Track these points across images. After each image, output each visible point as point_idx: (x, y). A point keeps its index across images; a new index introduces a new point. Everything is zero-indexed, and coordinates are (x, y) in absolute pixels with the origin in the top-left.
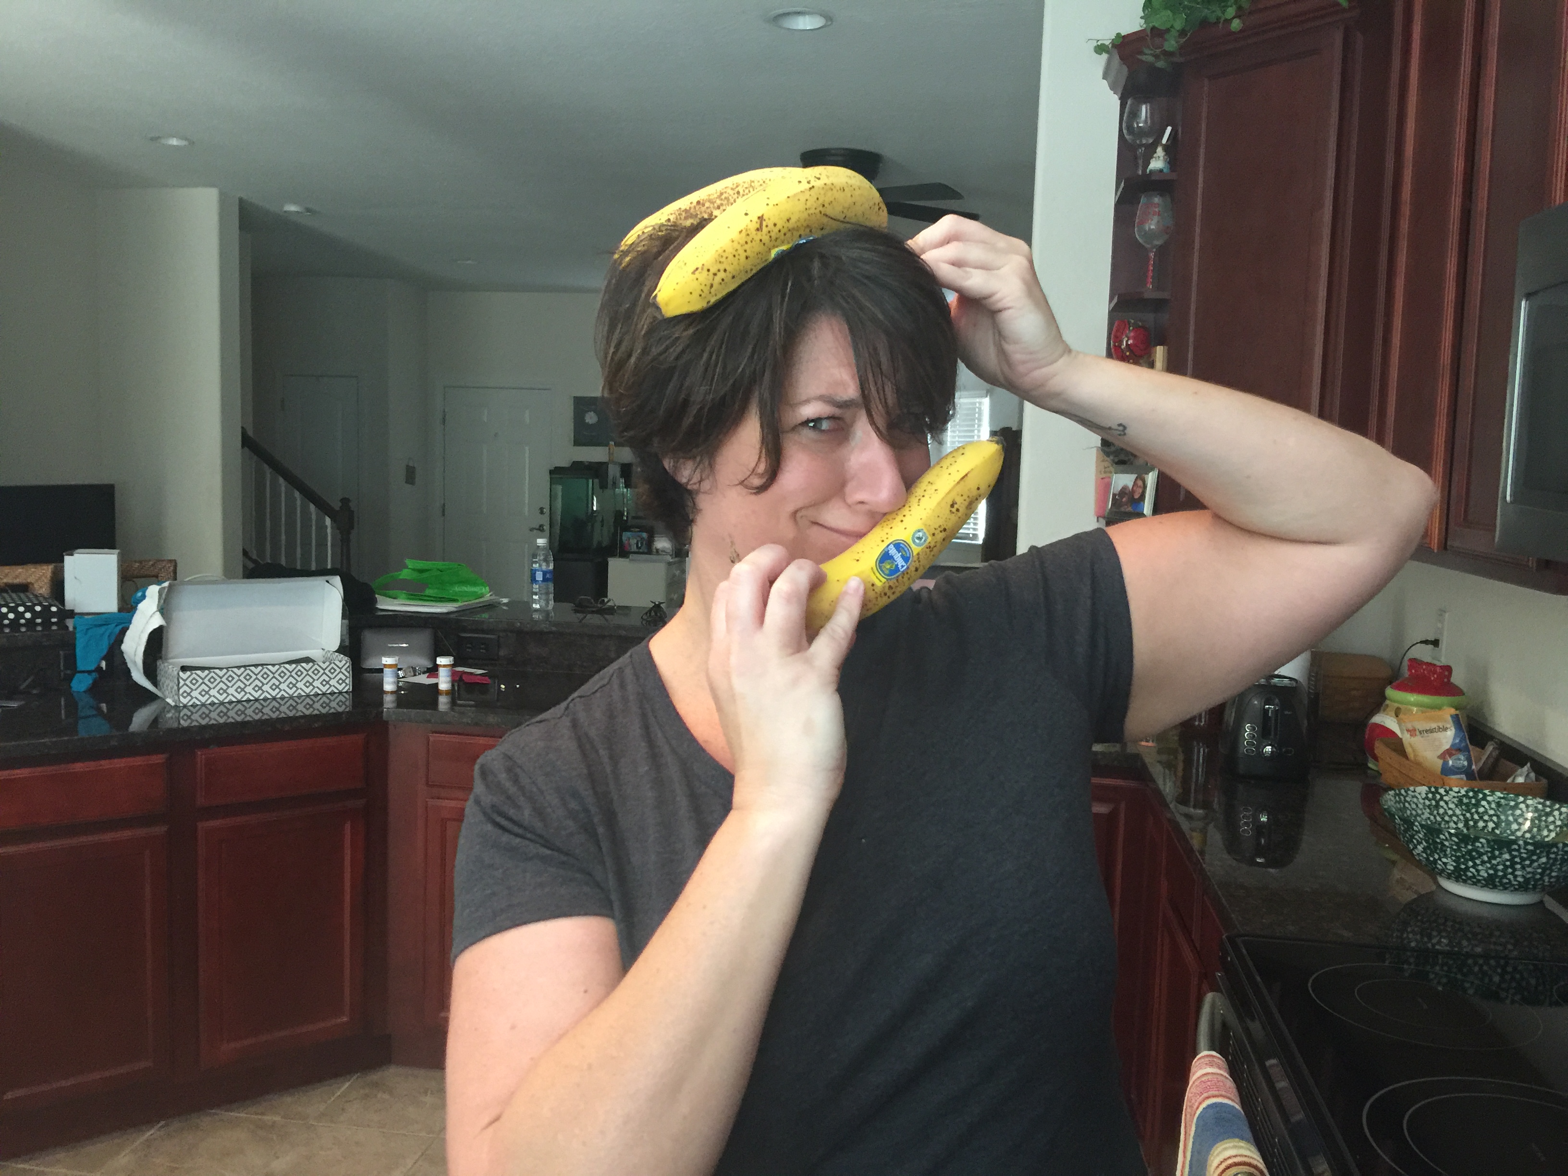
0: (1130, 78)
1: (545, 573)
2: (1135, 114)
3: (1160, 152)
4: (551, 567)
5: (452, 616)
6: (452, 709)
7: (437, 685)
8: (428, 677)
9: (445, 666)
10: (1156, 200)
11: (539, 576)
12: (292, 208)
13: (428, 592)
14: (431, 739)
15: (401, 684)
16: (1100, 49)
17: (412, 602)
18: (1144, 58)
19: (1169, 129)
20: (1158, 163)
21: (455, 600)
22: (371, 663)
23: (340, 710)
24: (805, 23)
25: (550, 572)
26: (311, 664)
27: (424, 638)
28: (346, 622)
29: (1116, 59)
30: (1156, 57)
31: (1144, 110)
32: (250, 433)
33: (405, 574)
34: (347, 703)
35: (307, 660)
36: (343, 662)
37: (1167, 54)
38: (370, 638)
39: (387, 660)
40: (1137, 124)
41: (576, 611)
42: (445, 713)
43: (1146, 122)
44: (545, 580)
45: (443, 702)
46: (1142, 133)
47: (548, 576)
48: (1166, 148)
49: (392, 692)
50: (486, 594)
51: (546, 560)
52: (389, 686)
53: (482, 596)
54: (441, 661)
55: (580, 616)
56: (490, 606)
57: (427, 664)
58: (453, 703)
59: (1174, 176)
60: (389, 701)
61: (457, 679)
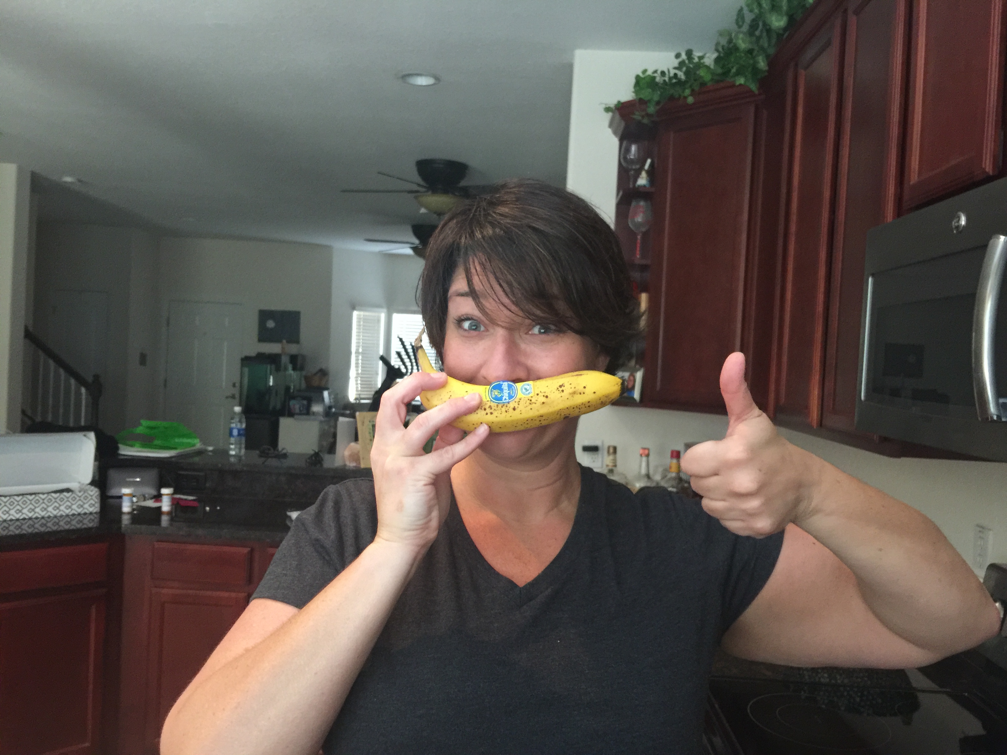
0: (626, 128)
1: (239, 430)
2: (628, 150)
3: (644, 174)
4: (244, 426)
5: (173, 459)
6: (171, 525)
7: (159, 508)
8: (155, 502)
9: (167, 495)
10: (642, 203)
11: (235, 432)
12: (68, 179)
13: (156, 442)
14: (156, 546)
15: (135, 507)
16: (608, 109)
17: (144, 450)
18: (635, 117)
19: (649, 161)
20: (642, 181)
21: (175, 448)
22: (114, 492)
23: (91, 525)
24: (422, 81)
25: (243, 430)
26: (70, 493)
27: (153, 474)
28: (97, 463)
29: (618, 116)
30: (643, 117)
31: (634, 148)
32: (31, 329)
33: (140, 430)
34: (96, 520)
35: (68, 490)
36: (94, 492)
37: (648, 115)
38: (113, 474)
39: (126, 491)
40: (630, 156)
41: (261, 456)
42: (166, 528)
43: (635, 155)
44: (239, 435)
45: (165, 520)
46: (632, 162)
47: (241, 432)
48: (648, 172)
49: (129, 513)
50: (198, 444)
51: (240, 421)
52: (126, 508)
53: (194, 445)
54: (165, 491)
55: (263, 459)
56: (200, 453)
57: (153, 492)
58: (172, 520)
59: (653, 190)
60: (126, 520)
61: (175, 503)
